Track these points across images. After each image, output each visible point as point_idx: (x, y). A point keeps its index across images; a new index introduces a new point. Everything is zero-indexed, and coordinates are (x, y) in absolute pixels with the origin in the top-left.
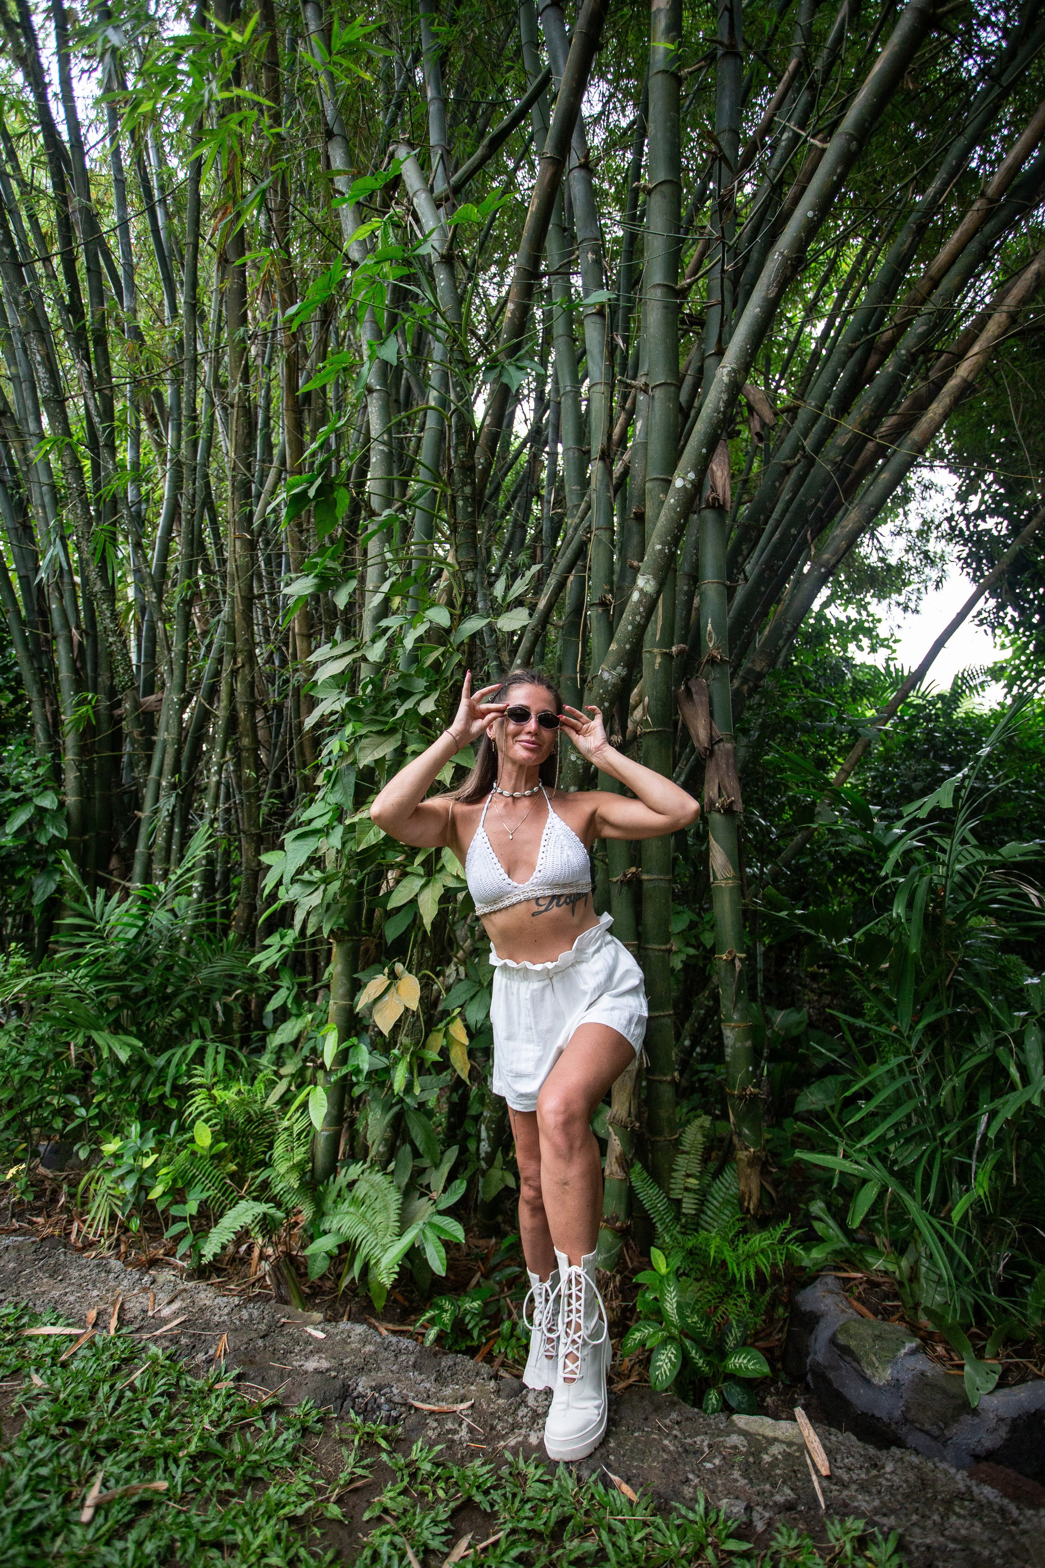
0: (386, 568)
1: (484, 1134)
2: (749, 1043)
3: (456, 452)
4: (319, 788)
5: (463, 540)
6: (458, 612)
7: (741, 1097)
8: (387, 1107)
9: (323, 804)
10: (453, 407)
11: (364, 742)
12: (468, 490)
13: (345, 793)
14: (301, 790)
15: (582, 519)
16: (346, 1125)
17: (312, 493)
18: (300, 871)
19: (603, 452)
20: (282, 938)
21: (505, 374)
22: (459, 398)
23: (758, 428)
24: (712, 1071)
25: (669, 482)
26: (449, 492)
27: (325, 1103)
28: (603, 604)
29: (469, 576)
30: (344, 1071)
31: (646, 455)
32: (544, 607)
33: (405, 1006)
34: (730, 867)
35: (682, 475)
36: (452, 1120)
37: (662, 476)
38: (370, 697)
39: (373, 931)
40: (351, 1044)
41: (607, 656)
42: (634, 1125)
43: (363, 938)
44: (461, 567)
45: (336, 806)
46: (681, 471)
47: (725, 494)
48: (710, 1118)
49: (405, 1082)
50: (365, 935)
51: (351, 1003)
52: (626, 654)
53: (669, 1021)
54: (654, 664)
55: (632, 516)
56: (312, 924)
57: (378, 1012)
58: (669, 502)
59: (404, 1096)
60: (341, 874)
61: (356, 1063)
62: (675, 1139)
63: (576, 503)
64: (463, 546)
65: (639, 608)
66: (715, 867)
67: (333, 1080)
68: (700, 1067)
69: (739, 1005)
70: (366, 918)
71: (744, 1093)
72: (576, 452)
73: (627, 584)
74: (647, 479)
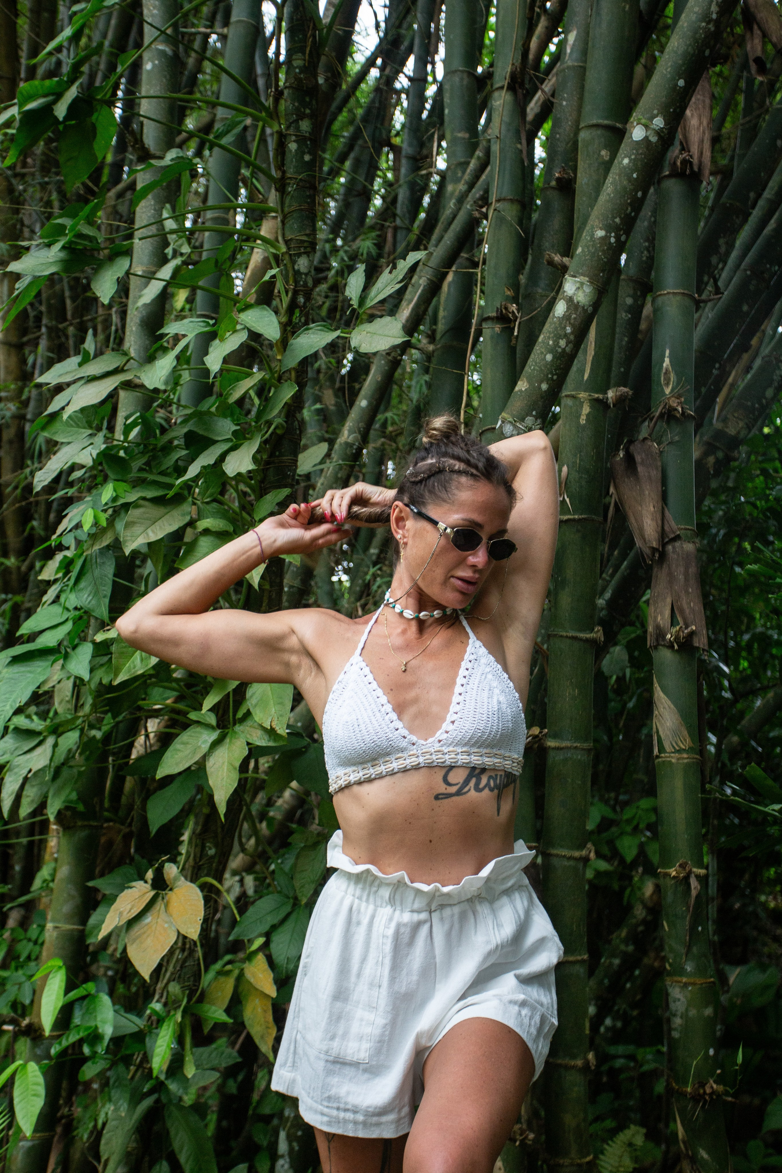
0: (167, 244)
1: (283, 1146)
2: (708, 1011)
3: (289, 63)
4: (49, 584)
5: (295, 206)
7: (697, 1098)
8: (136, 1099)
9: (56, 609)
11: (134, 513)
12: (305, 126)
13: (96, 593)
15: (471, 185)
16: (59, 1130)
17: (61, 110)
19: (514, 78)
23: (759, 53)
24: (632, 1057)
25: (620, 132)
26: (275, 128)
27: (41, 1090)
28: (503, 318)
29: (302, 263)
30: (73, 1037)
31: (582, 88)
32: (407, 321)
33: (179, 932)
34: (686, 733)
35: (643, 121)
36: (224, 1123)
37: (606, 122)
38: (138, 445)
39: (120, 813)
40: (85, 993)
41: (512, 399)
42: (526, 1138)
43: (105, 825)
44: (289, 249)
45: (77, 613)
46: (643, 114)
47: (701, 154)
48: (644, 1131)
49: (170, 1058)
50: (108, 820)
51: (81, 927)
52: (542, 398)
53: (582, 970)
54: (579, 417)
55: (553, 183)
56: (29, 799)
57: (134, 941)
58: (621, 163)
59: (166, 1078)
60: (80, 721)
61: (92, 1024)
62: (588, 1163)
63: (462, 160)
64: (295, 215)
65: (565, 328)
66: (661, 733)
67: (53, 1051)
68: (613, 1050)
69: (695, 950)
70: (111, 793)
71: (701, 1091)
72: (465, 76)
73: (540, 291)
74: (582, 125)
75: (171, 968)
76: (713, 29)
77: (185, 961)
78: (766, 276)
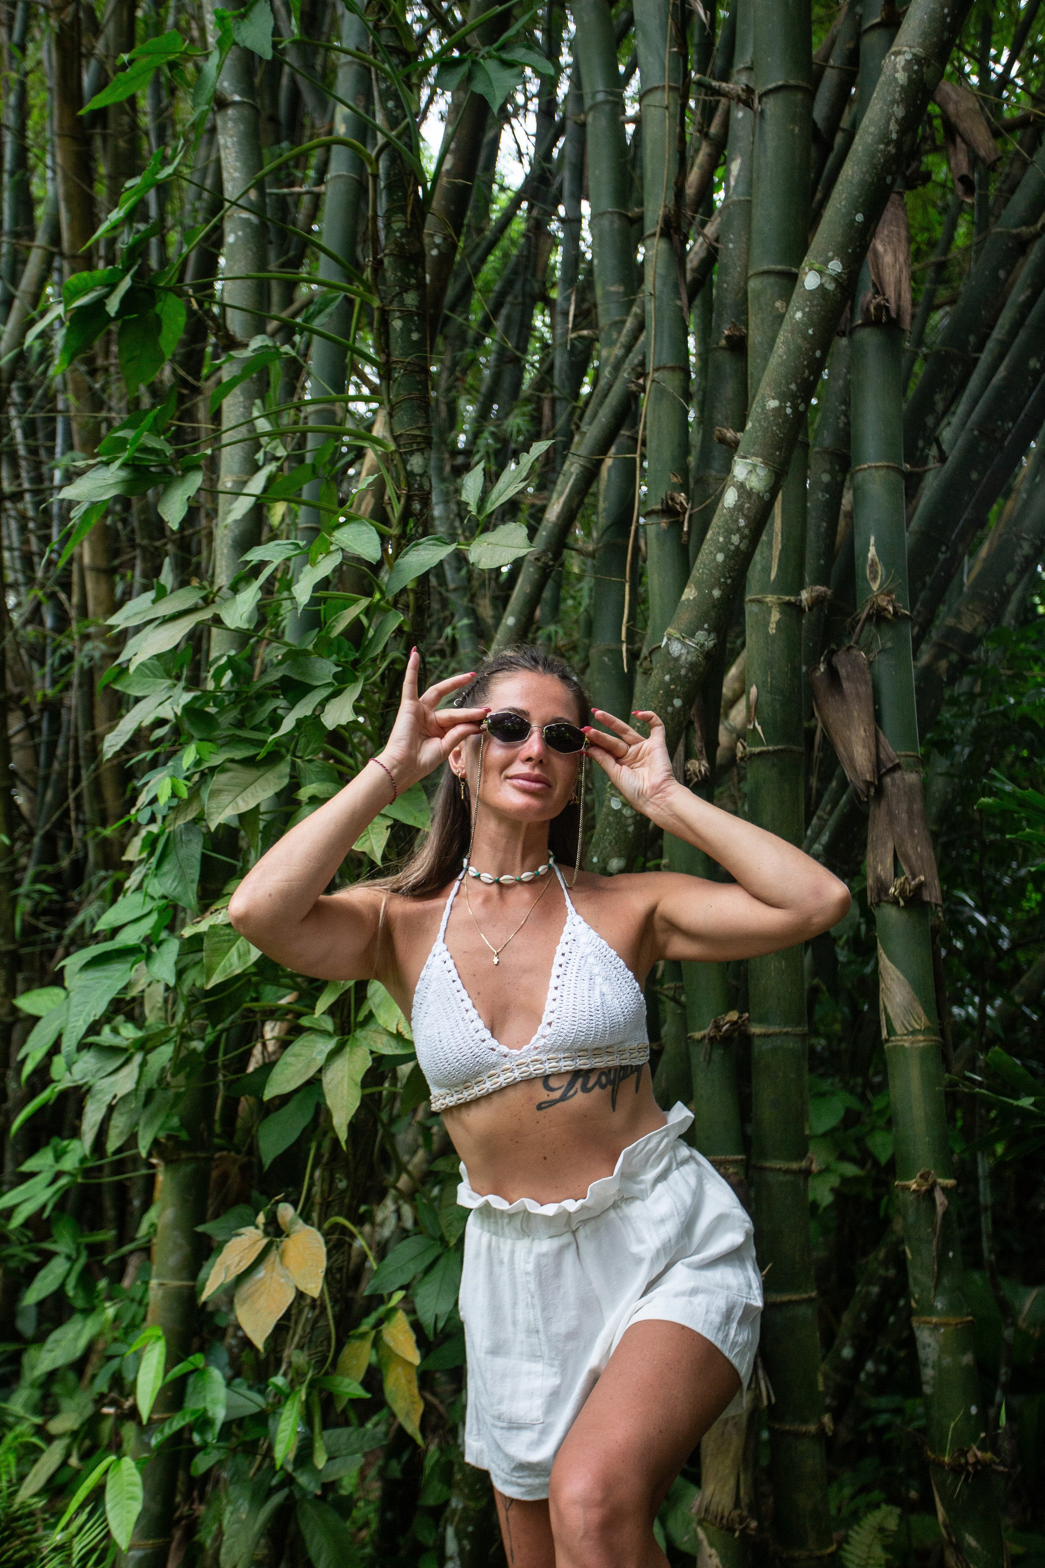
0: (258, 447)
1: (451, 1546)
2: (967, 1359)
3: (388, 226)
4: (130, 866)
5: (404, 394)
6: (395, 531)
7: (957, 1469)
8: (261, 1495)
9: (139, 897)
10: (381, 140)
11: (219, 779)
12: (411, 299)
13: (182, 877)
14: (98, 866)
15: (629, 348)
16: (178, 1534)
17: (113, 306)
18: (94, 1028)
19: (667, 220)
20: (58, 1158)
21: (479, 76)
22: (393, 122)
23: (965, 169)
24: (898, 1411)
25: (792, 279)
26: (376, 303)
27: (139, 1492)
28: (670, 511)
29: (416, 463)
30: (178, 1423)
31: (748, 228)
32: (559, 517)
33: (297, 1289)
34: (920, 1010)
35: (817, 266)
36: (389, 1515)
37: (779, 267)
38: (229, 693)
39: (236, 1140)
40: (191, 1367)
41: (678, 610)
42: (747, 1526)
43: (217, 1155)
44: (399, 446)
45: (164, 901)
46: (815, 258)
47: (899, 296)
48: (898, 1511)
49: (297, 1444)
50: (220, 1149)
51: (190, 1283)
52: (714, 606)
53: (809, 1312)
54: (767, 625)
55: (723, 342)
56: (117, 1131)
57: (245, 1301)
58: (793, 317)
59: (295, 1470)
60: (174, 1032)
61: (200, 1406)
62: (832, 1555)
63: (617, 318)
64: (403, 405)
65: (737, 521)
66: (889, 1010)
67: (154, 1442)
68: (874, 1402)
69: (946, 1281)
70: (222, 1116)
71: (963, 1461)
72: (616, 218)
73: (713, 473)
74: (751, 272)
75: (299, 1331)
76: (893, 151)
77: (316, 1321)
78: (998, 435)
